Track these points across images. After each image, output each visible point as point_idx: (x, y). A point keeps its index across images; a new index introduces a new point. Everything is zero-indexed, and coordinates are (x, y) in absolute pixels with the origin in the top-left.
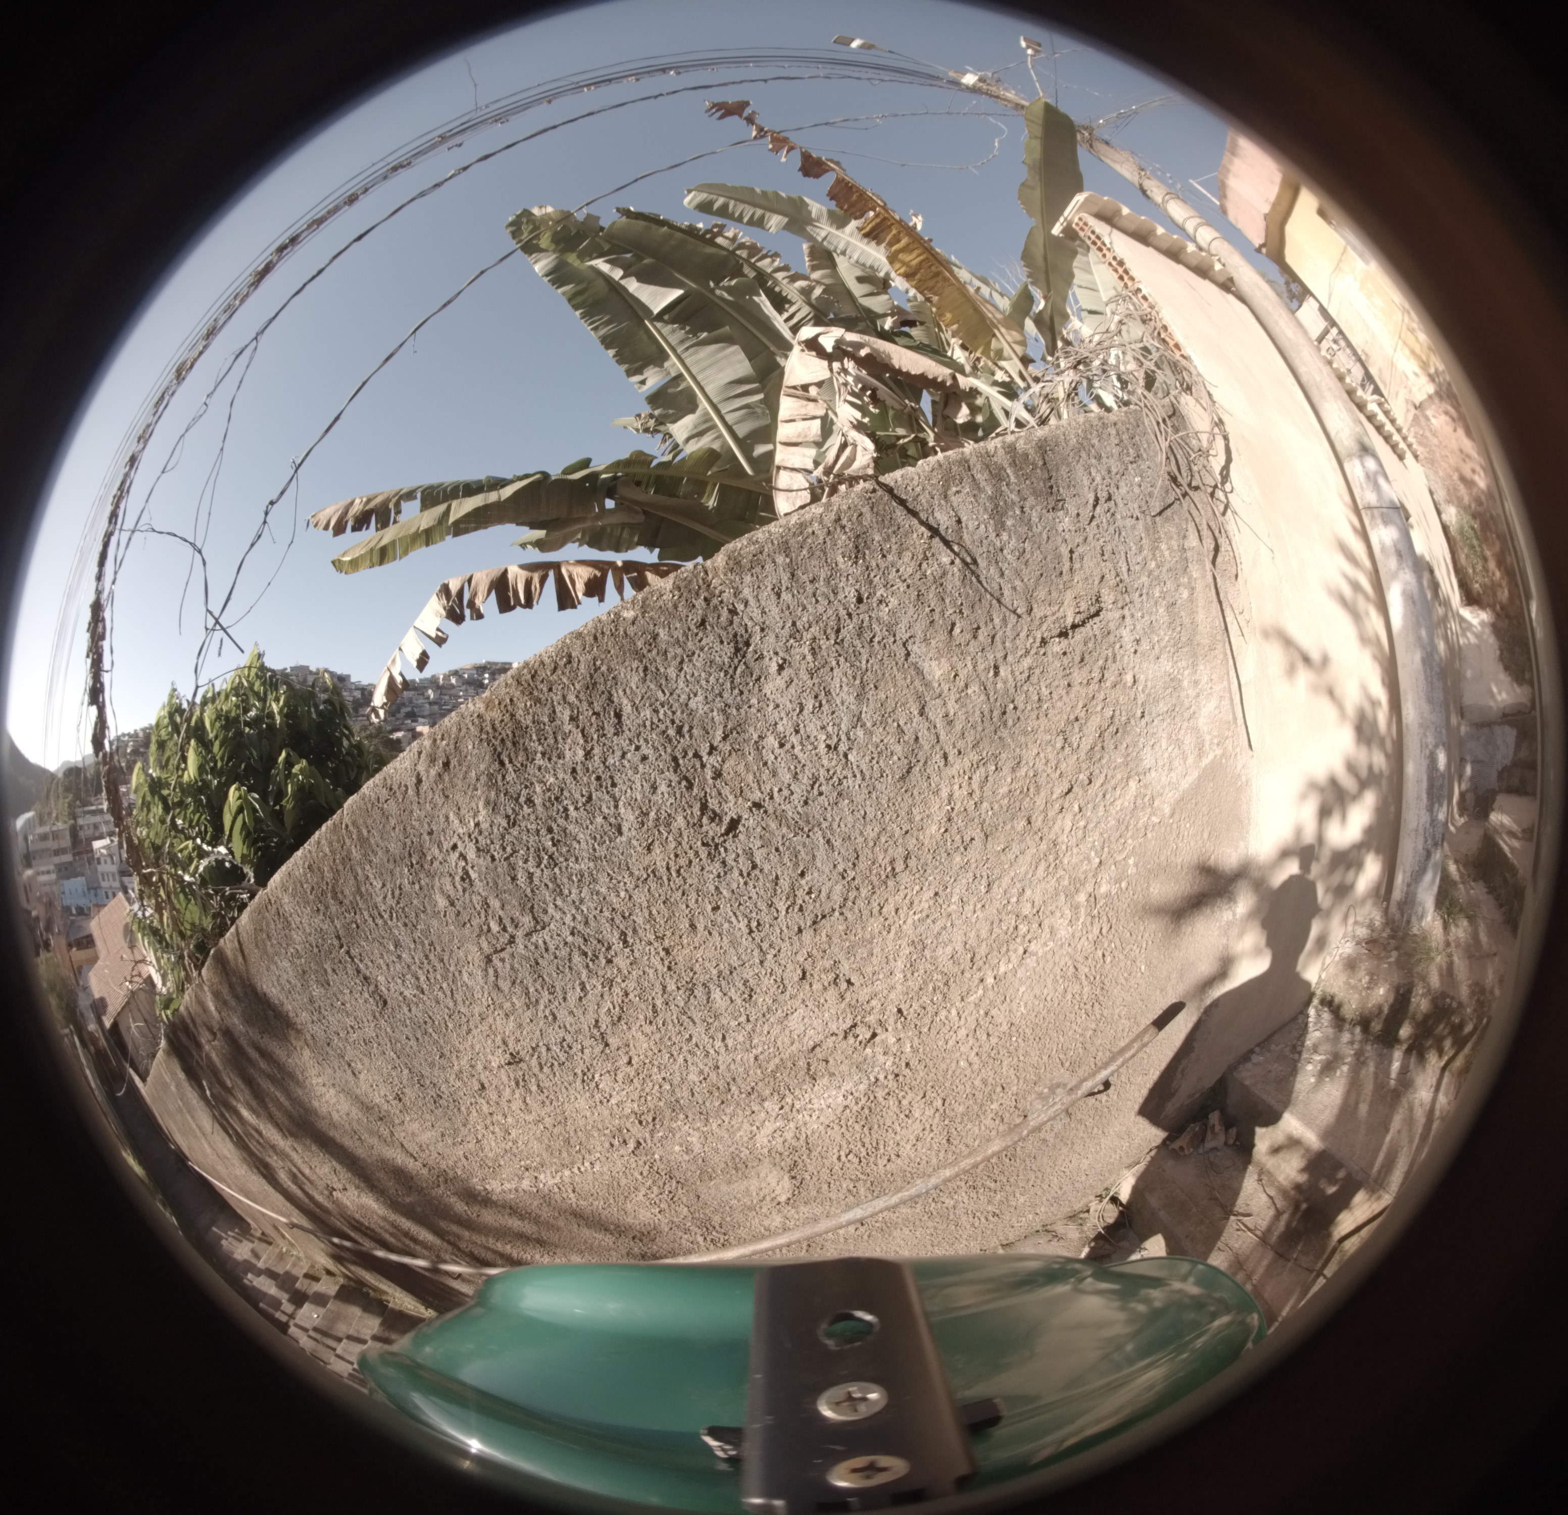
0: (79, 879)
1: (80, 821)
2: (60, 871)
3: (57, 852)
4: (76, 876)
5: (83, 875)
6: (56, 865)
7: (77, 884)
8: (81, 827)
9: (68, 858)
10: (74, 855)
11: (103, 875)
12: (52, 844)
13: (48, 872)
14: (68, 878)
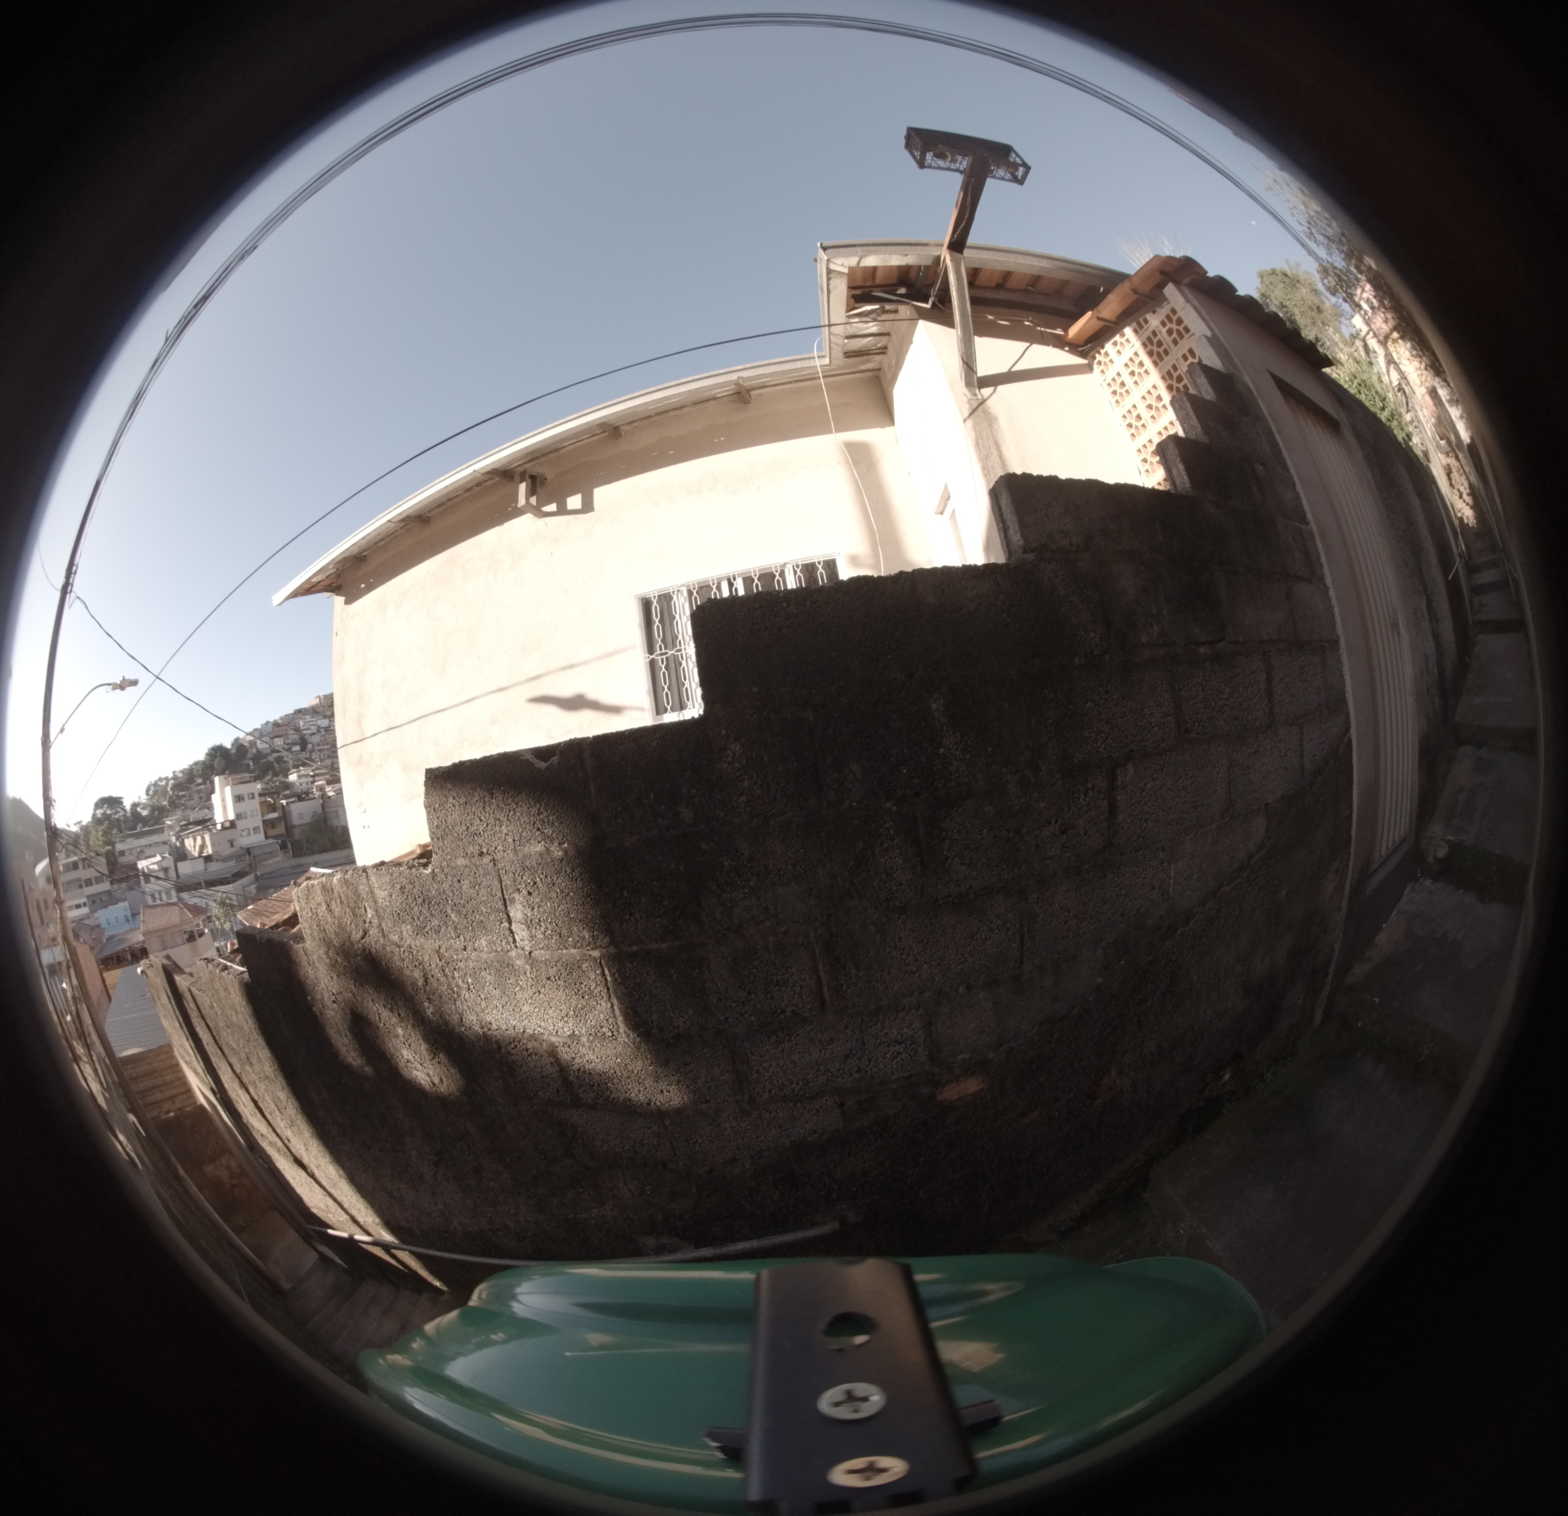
0: (121, 904)
1: (119, 847)
2: (93, 902)
3: (89, 882)
4: (115, 902)
5: (125, 900)
6: (88, 897)
7: (120, 910)
8: (122, 853)
9: (105, 886)
10: (112, 883)
11: (153, 896)
12: (84, 873)
13: (78, 906)
14: (105, 907)
